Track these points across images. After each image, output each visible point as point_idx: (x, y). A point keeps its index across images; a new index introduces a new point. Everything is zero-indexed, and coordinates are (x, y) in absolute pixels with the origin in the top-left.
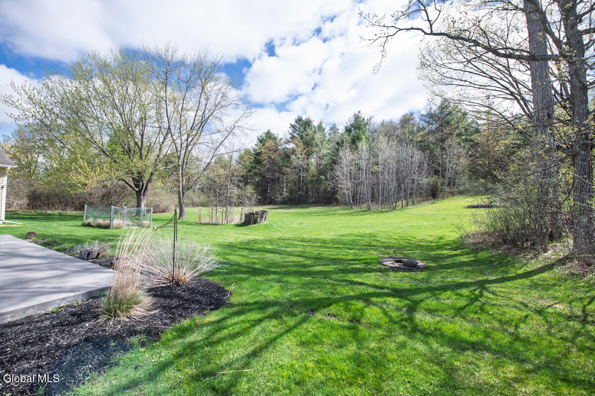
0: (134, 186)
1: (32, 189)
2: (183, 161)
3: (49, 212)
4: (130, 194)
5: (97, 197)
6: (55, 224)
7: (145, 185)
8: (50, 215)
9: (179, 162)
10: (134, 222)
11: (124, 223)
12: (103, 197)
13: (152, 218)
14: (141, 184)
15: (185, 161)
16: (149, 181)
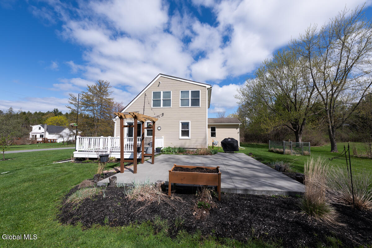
0: (293, 129)
1: (246, 133)
2: (330, 107)
3: (252, 143)
4: (290, 134)
5: (273, 136)
6: (257, 149)
7: (300, 127)
8: (253, 145)
9: (326, 108)
10: (298, 151)
11: (291, 151)
12: (275, 135)
13: (310, 150)
14: (298, 126)
15: (332, 106)
16: (303, 124)
